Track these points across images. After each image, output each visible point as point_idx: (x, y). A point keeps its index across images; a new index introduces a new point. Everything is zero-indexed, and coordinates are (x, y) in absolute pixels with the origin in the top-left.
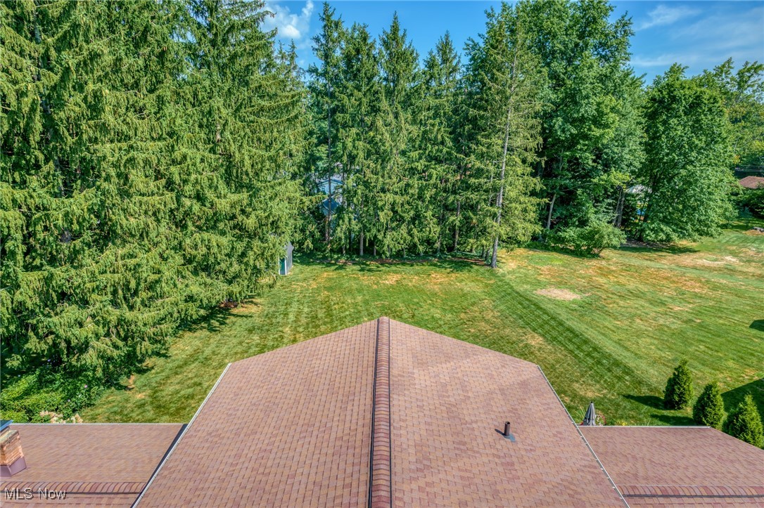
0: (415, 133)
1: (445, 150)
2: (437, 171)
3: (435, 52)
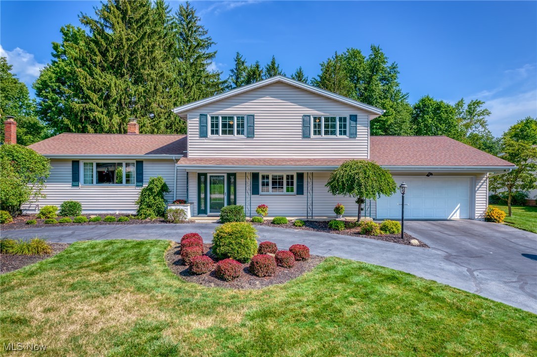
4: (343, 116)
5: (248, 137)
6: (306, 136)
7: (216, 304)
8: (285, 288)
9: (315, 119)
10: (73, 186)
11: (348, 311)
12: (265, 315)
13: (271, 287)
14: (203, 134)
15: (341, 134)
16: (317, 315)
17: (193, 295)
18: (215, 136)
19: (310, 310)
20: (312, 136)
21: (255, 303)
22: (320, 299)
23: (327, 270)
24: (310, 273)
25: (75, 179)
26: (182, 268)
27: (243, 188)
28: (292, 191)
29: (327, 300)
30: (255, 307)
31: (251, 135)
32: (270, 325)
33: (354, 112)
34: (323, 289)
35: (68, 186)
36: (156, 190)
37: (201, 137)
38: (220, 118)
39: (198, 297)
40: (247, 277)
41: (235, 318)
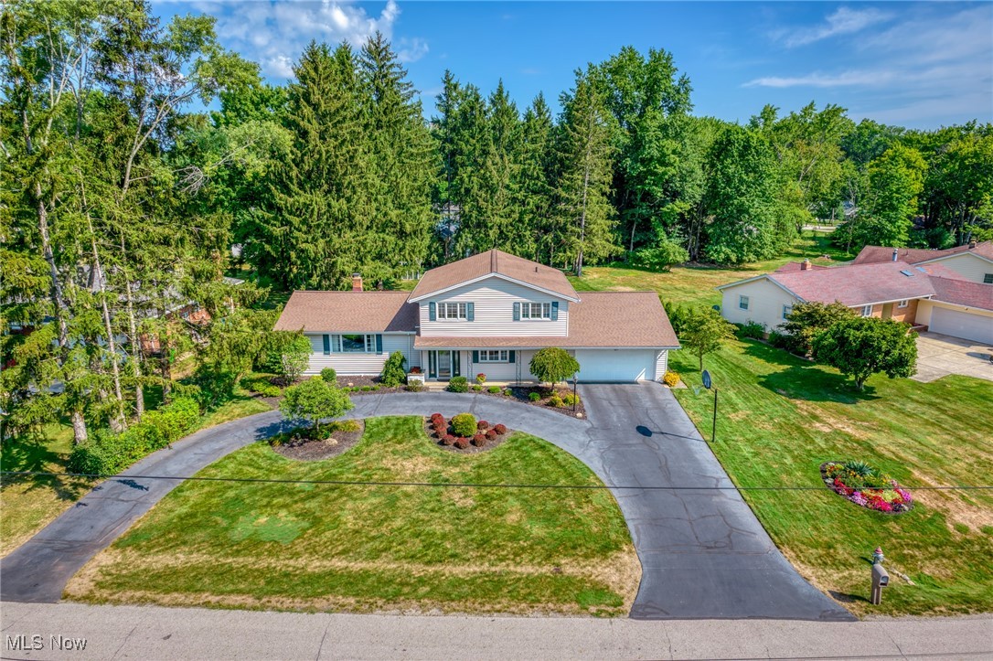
0: (516, 172)
1: (539, 184)
2: (533, 200)
3: (532, 108)
4: (546, 302)
5: (469, 320)
6: (516, 319)
7: (459, 462)
8: (490, 453)
9: (524, 304)
10: (325, 354)
11: (513, 465)
12: (480, 467)
13: (483, 453)
14: (432, 318)
15: (545, 316)
16: (500, 467)
17: (448, 457)
18: (442, 319)
19: (498, 464)
20: (522, 319)
21: (475, 462)
22: (503, 459)
23: (513, 441)
24: (503, 443)
25: (327, 348)
26: (437, 440)
27: (465, 361)
28: (506, 359)
29: (506, 460)
30: (476, 463)
31: (471, 318)
32: (481, 471)
33: (555, 300)
34: (506, 454)
35: (320, 355)
36: (397, 363)
37: (431, 320)
38: (446, 305)
39: (450, 458)
40: (472, 446)
41: (468, 468)
